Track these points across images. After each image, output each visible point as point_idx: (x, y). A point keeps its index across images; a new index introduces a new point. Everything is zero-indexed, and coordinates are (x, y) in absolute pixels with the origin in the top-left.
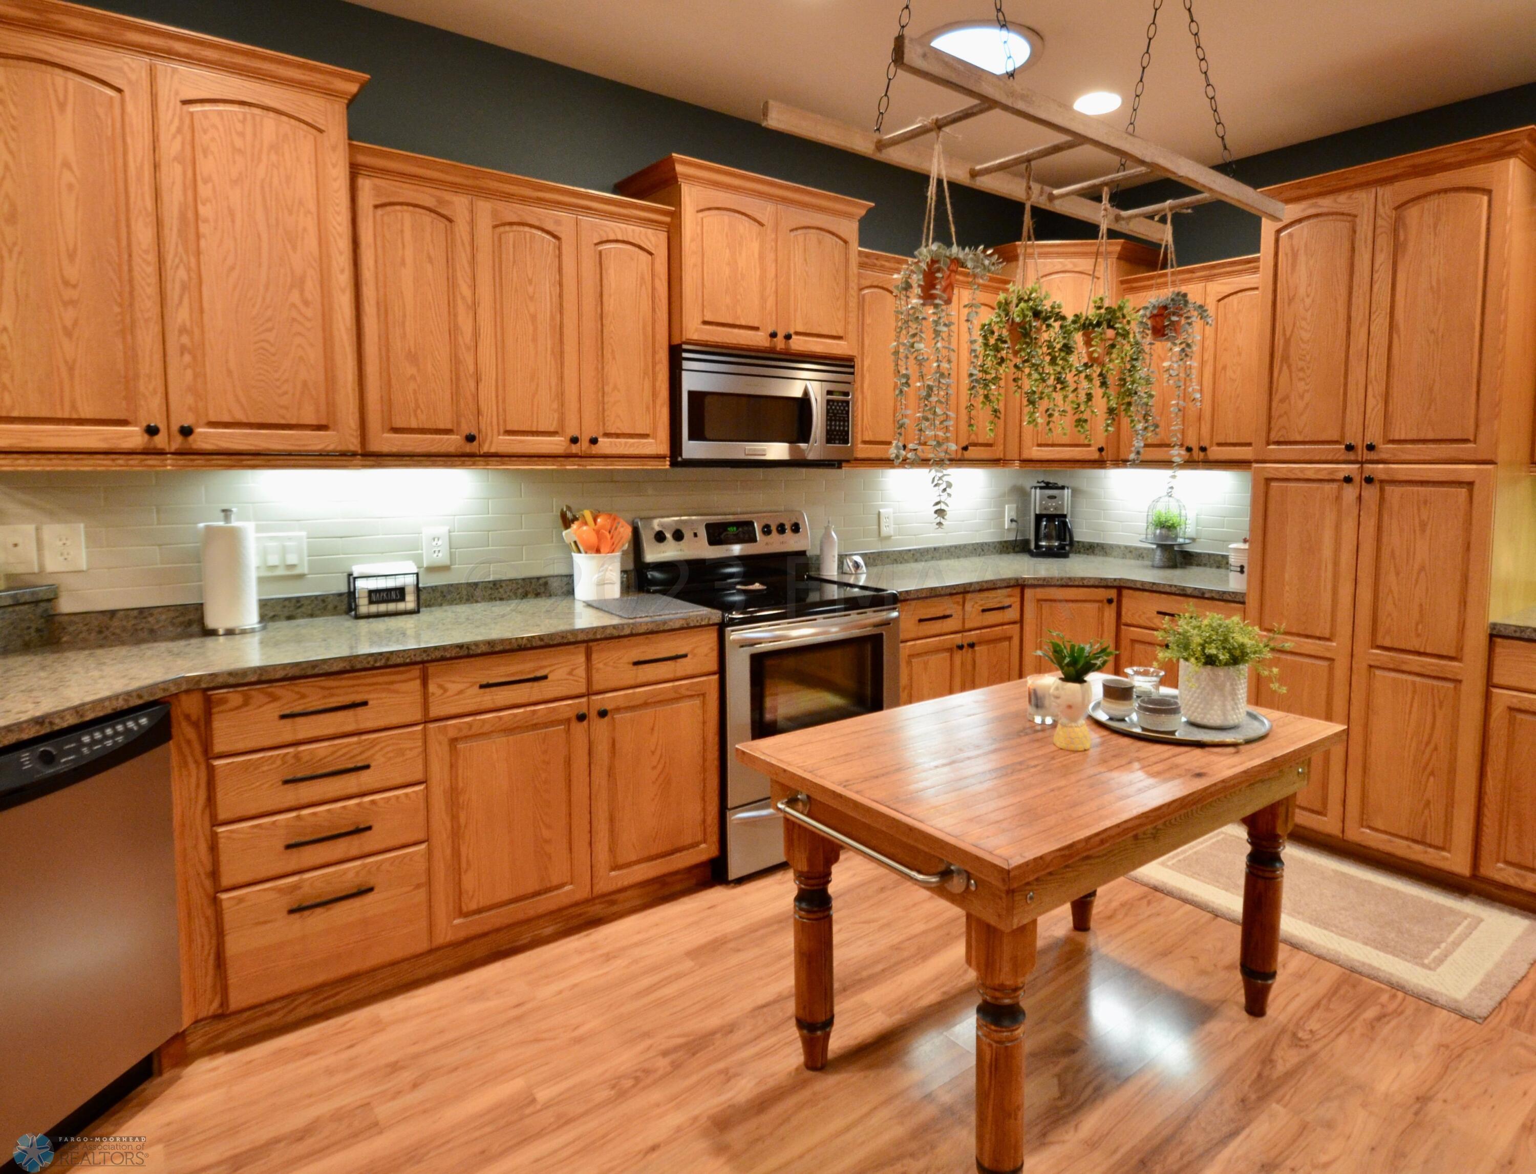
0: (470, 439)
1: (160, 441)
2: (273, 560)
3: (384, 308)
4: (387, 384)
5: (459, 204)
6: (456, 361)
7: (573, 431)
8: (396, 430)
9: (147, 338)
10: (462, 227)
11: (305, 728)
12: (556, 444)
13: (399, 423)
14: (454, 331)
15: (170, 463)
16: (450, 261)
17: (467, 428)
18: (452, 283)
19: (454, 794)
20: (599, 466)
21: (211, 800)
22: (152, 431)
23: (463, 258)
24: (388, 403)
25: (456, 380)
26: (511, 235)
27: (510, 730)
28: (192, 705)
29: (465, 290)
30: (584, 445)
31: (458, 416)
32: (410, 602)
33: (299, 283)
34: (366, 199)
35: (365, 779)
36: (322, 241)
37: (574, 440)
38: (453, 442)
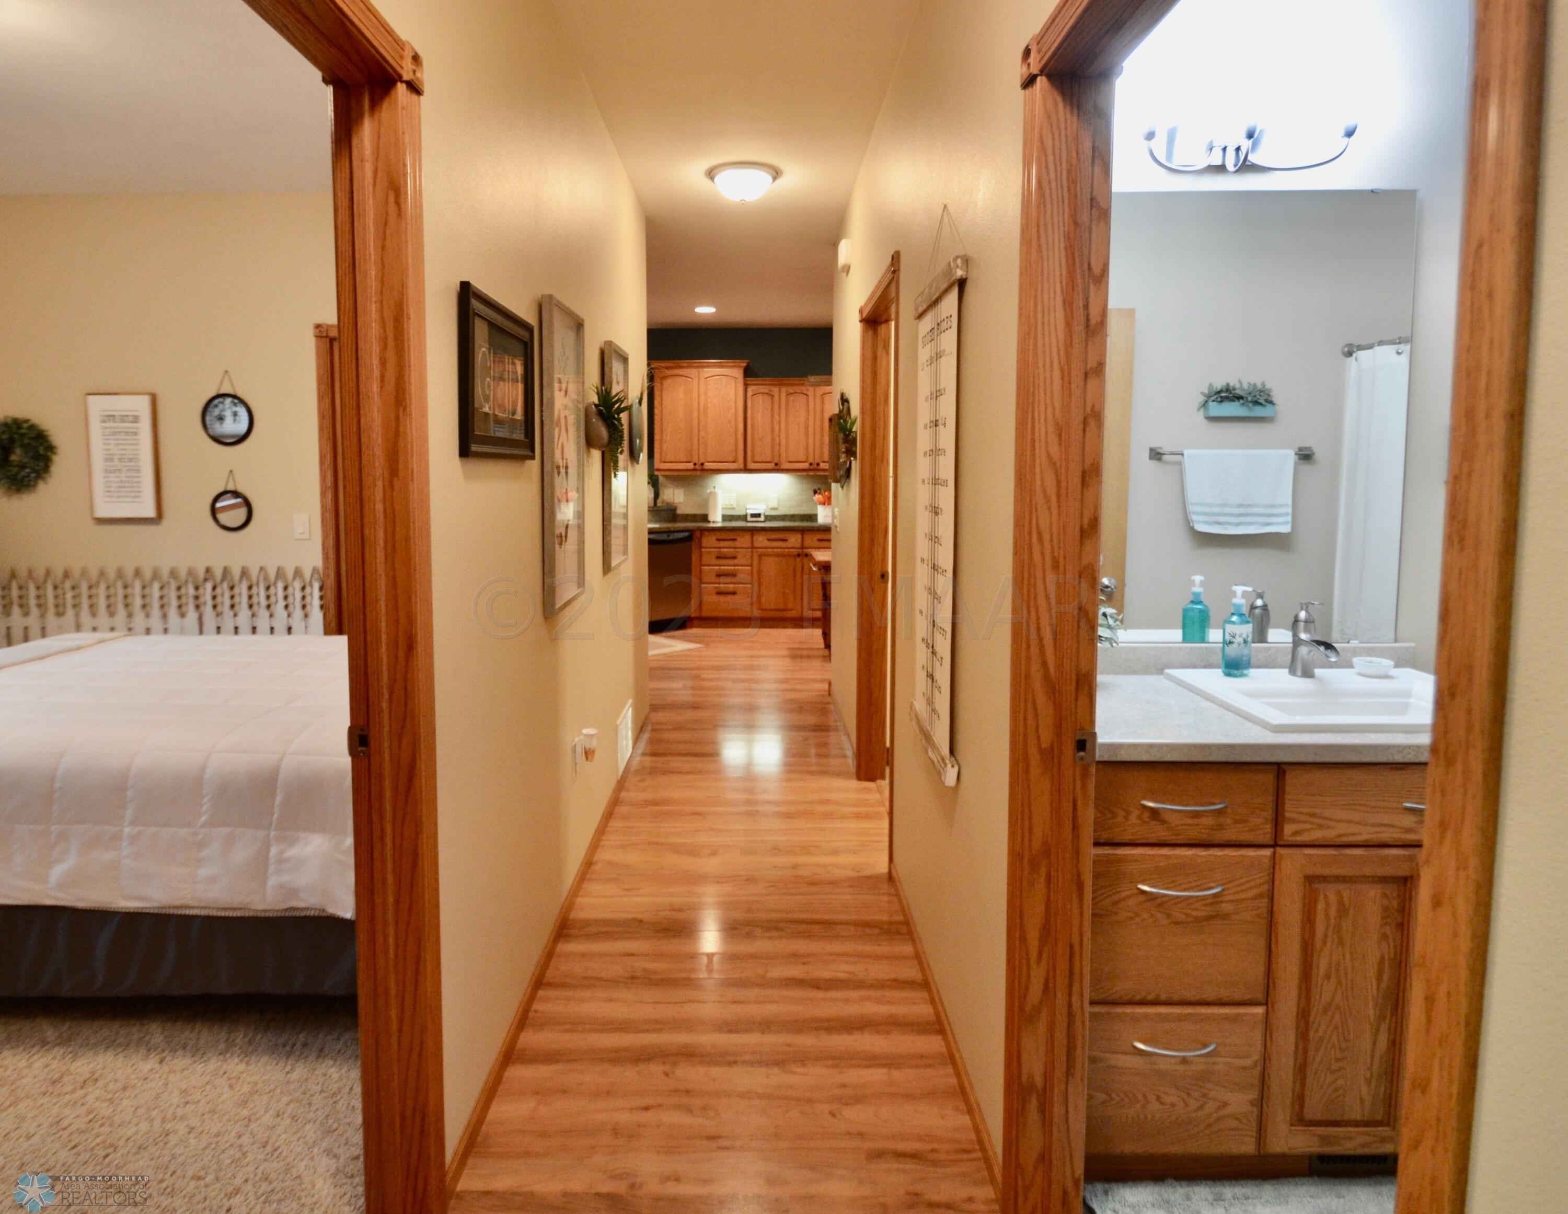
0: (776, 464)
1: (697, 467)
2: (727, 502)
3: (753, 426)
4: (753, 446)
5: (775, 390)
6: (773, 440)
7: (811, 460)
8: (755, 462)
9: (695, 440)
10: (776, 397)
11: (722, 544)
12: (806, 466)
13: (756, 459)
14: (773, 431)
15: (699, 473)
16: (772, 409)
17: (776, 461)
18: (772, 415)
19: (759, 572)
20: (821, 473)
21: (701, 561)
22: (695, 464)
23: (776, 406)
24: (753, 454)
25: (773, 446)
26: (792, 398)
27: (778, 555)
28: (698, 534)
29: (777, 417)
30: (815, 466)
31: (773, 456)
32: (762, 518)
33: (730, 422)
34: (750, 393)
35: (736, 561)
36: (736, 409)
37: (811, 464)
38: (771, 466)
